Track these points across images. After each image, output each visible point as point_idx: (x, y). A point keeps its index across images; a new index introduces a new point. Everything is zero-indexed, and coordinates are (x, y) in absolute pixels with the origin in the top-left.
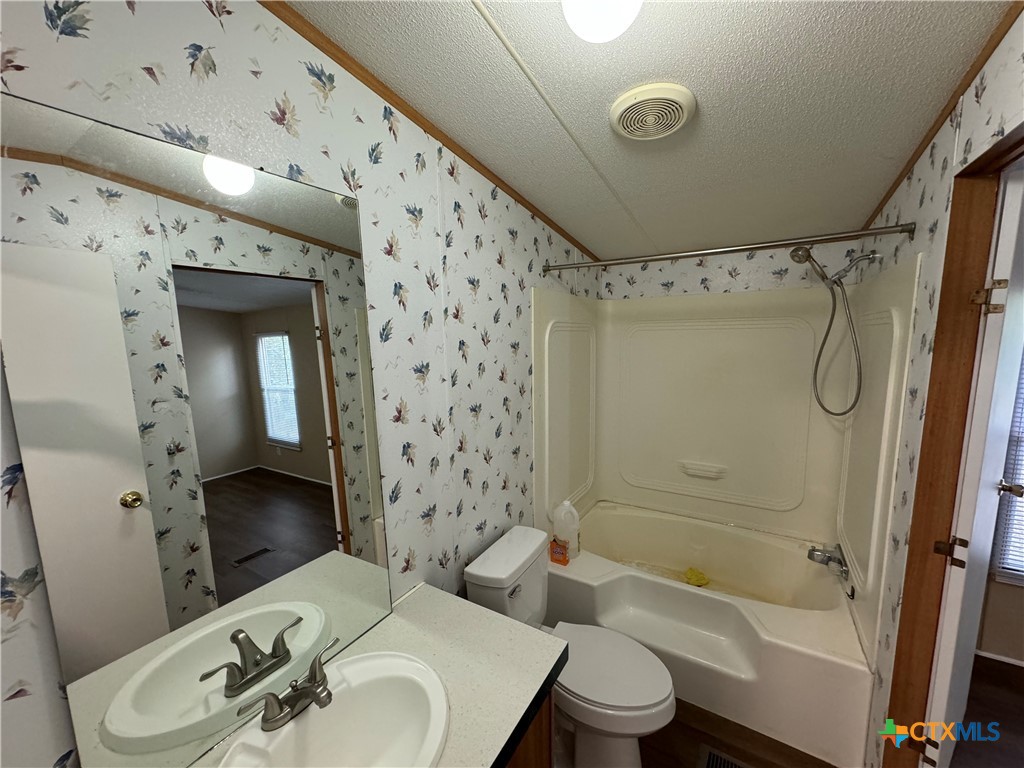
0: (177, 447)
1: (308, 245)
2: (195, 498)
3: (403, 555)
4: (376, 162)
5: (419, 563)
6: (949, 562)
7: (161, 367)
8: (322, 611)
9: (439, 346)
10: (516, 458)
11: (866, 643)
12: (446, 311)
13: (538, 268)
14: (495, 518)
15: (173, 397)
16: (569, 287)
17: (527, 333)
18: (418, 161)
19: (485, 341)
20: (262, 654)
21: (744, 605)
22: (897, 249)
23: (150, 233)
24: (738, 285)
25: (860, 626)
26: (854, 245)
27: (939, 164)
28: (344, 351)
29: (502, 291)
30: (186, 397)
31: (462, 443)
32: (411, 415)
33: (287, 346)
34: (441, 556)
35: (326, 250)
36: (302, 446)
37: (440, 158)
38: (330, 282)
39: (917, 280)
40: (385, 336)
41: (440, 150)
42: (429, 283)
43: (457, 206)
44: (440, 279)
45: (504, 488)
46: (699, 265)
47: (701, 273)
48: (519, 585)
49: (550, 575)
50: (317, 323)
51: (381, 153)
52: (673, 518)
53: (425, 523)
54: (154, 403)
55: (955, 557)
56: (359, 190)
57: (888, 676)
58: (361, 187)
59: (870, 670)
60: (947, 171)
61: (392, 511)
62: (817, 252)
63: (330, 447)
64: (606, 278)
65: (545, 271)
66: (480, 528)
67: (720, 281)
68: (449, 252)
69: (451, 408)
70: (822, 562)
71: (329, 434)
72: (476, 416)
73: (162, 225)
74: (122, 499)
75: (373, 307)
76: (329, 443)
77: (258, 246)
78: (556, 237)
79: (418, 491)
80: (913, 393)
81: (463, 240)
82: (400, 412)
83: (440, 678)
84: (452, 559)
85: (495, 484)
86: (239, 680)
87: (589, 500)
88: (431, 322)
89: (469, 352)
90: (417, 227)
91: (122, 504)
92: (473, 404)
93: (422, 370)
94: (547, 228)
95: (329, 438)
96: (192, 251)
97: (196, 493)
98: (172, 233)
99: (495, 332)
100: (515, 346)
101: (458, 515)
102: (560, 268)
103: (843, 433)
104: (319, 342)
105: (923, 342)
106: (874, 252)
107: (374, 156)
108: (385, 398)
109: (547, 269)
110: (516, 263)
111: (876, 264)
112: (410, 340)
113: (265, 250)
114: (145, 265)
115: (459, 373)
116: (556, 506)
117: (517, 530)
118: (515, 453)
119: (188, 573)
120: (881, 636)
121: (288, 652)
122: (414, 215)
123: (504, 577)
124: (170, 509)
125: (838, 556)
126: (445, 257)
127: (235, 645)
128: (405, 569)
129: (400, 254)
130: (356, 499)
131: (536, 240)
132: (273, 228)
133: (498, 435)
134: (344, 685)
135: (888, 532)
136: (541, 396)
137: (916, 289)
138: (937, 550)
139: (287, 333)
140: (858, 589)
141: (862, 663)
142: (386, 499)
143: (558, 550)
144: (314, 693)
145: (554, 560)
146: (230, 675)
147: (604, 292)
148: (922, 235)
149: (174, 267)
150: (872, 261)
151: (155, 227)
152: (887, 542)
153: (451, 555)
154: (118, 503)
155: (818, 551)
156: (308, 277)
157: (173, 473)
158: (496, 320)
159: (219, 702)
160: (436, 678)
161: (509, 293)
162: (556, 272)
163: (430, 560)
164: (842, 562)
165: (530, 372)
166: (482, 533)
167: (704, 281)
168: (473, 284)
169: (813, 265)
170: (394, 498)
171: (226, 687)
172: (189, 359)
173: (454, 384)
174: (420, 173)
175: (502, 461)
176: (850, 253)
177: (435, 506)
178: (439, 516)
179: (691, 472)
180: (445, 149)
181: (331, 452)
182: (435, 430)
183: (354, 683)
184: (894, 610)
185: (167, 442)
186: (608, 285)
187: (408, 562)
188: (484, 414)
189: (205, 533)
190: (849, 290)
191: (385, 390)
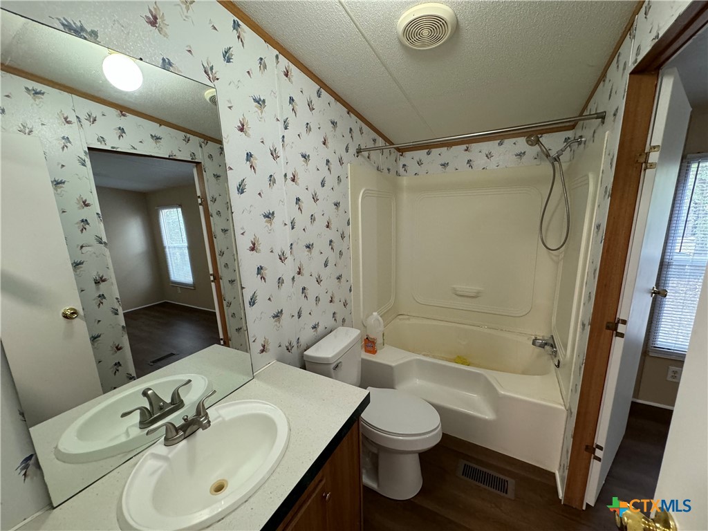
0: (101, 278)
1: (188, 135)
2: (117, 314)
3: (260, 341)
4: (229, 61)
5: (272, 347)
6: (614, 335)
7: (85, 221)
8: (206, 380)
9: (281, 199)
10: (340, 282)
11: (564, 393)
12: (285, 175)
13: (353, 150)
14: (325, 321)
15: (95, 243)
16: (376, 165)
17: (345, 195)
18: (260, 63)
19: (315, 199)
20: (164, 402)
21: (490, 375)
22: (594, 132)
23: (69, 122)
24: (492, 164)
25: (562, 383)
26: (570, 134)
27: (621, 66)
28: (219, 213)
29: (327, 164)
30: (105, 243)
31: (300, 269)
32: (263, 247)
33: (181, 215)
34: (287, 344)
35: (202, 140)
36: (194, 286)
37: (278, 62)
38: (206, 163)
39: (604, 150)
40: (241, 189)
41: (277, 57)
42: (272, 154)
43: (292, 100)
44: (280, 152)
45: (331, 301)
46: (466, 150)
47: (467, 156)
48: (340, 362)
49: (363, 360)
50: (199, 194)
51: (232, 55)
52: (446, 324)
53: (276, 321)
54: (82, 247)
55: (618, 331)
56: (216, 81)
57: (575, 411)
58: (218, 79)
59: (566, 408)
60: (625, 71)
61: (251, 313)
62: (546, 139)
63: (212, 281)
64: (402, 161)
65: (358, 153)
66: (314, 327)
67: (480, 161)
68: (286, 133)
69: (292, 244)
70: (540, 346)
71: (211, 272)
72: (310, 251)
73: (77, 117)
74: (63, 313)
75: (231, 169)
76: (212, 278)
77: (151, 135)
78: (366, 128)
79: (269, 299)
80: (598, 227)
81: (296, 125)
82: (254, 244)
83: (285, 414)
84: (295, 347)
85: (325, 299)
86: (148, 419)
87: (392, 314)
88: (274, 182)
89: (304, 205)
90: (262, 112)
91: (64, 317)
92: (308, 243)
93: (269, 216)
94: (359, 121)
95: (211, 275)
96: (102, 138)
97: (117, 310)
98: (86, 123)
99: (321, 193)
100: (337, 205)
101: (299, 318)
102: (369, 150)
103: (557, 263)
104: (201, 207)
105: (606, 192)
106: (581, 137)
107: (227, 56)
108: (243, 234)
109: (359, 151)
110: (336, 146)
111: (582, 145)
112: (260, 194)
113: (157, 139)
114: (67, 147)
115: (296, 221)
116: (368, 316)
117: (341, 329)
118: (338, 278)
119: (116, 364)
120: (572, 386)
121: (182, 401)
122: (259, 103)
123: (330, 356)
124: (99, 321)
125: (552, 343)
126: (283, 137)
127: (146, 398)
128: (262, 351)
129: (250, 132)
130: (232, 316)
131: (351, 130)
132: (161, 122)
133: (326, 265)
134: (220, 419)
135: (580, 320)
136: (356, 240)
137: (603, 156)
138: (608, 328)
139: (180, 206)
140: (561, 360)
141: (561, 404)
142: (247, 304)
143: (370, 344)
144: (199, 421)
145: (367, 351)
146: (142, 414)
147: (401, 170)
148: (609, 118)
149: (89, 148)
150: (580, 143)
151: (72, 118)
152: (579, 326)
153: (294, 343)
154: (61, 317)
155: (539, 340)
156: (190, 160)
157: (99, 296)
158: (323, 185)
159: (136, 432)
160: (283, 414)
161: (332, 167)
162: (366, 154)
163: (280, 346)
164: (553, 346)
165: (348, 224)
166: (316, 331)
167: (469, 161)
168: (305, 158)
169: (540, 147)
170: (252, 303)
171: (140, 422)
172: (105, 216)
173: (293, 228)
174: (262, 73)
175: (329, 283)
176: (566, 140)
177: (282, 311)
178: (284, 317)
179: (459, 293)
180: (281, 57)
181: (213, 284)
182: (280, 259)
183: (227, 419)
184: (580, 368)
185: (94, 275)
186: (404, 166)
187: (264, 346)
188: (315, 251)
189: (126, 337)
190: (565, 166)
191: (242, 228)
